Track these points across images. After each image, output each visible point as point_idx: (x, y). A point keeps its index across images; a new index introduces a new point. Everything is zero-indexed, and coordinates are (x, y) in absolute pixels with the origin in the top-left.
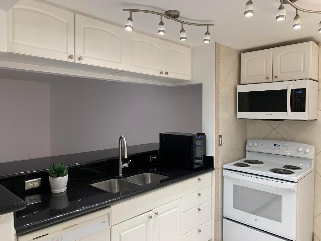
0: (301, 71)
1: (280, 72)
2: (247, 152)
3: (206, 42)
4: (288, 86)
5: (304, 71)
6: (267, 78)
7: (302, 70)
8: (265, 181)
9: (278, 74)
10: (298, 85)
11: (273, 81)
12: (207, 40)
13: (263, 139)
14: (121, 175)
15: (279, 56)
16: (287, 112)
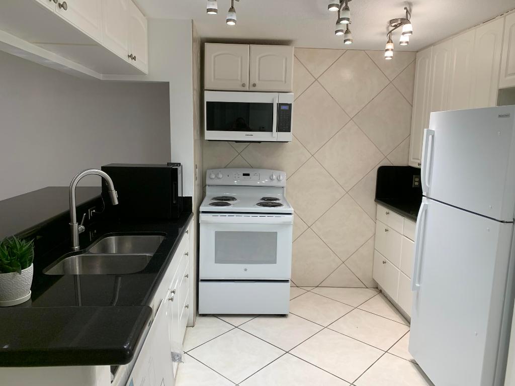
0: (282, 81)
1: (259, 80)
2: (207, 187)
3: (231, 23)
4: (273, 99)
5: (285, 82)
6: (243, 85)
7: (283, 79)
8: (258, 219)
9: (257, 82)
10: (284, 99)
11: (250, 90)
12: (234, 21)
13: (225, 168)
14: (76, 248)
15: (258, 57)
16: (272, 131)
